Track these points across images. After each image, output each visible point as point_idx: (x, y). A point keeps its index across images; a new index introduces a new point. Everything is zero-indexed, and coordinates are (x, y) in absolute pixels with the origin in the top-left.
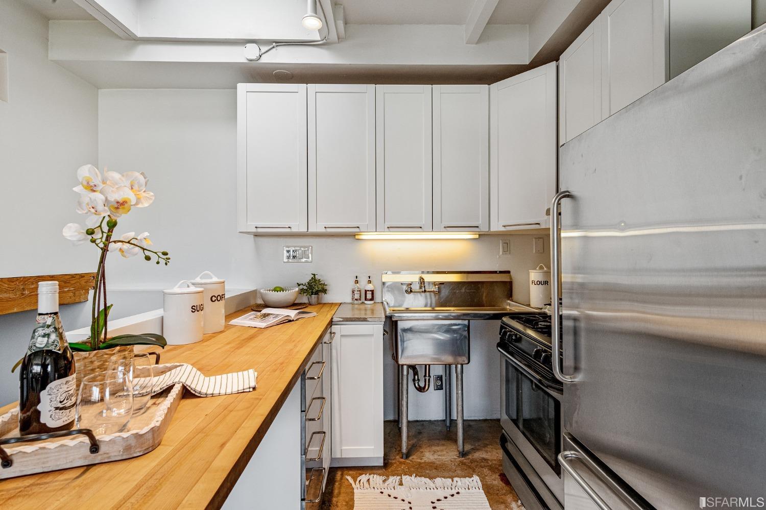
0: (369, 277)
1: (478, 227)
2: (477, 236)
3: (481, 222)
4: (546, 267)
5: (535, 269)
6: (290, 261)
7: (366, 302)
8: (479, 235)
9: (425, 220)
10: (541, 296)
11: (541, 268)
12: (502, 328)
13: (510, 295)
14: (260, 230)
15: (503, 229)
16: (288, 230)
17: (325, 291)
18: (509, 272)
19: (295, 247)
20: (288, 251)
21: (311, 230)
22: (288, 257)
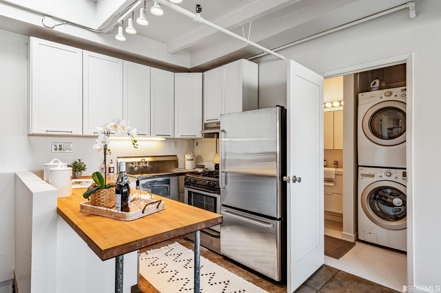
0: (112, 160)
1: (170, 136)
2: (165, 139)
3: (171, 133)
4: (193, 153)
5: (187, 154)
6: (57, 152)
7: (110, 174)
8: (166, 139)
9: (147, 132)
10: (190, 166)
11: (190, 154)
12: (185, 179)
13: (177, 166)
14: (48, 133)
15: (181, 137)
16: (70, 133)
17: (84, 169)
18: (176, 156)
19: (61, 143)
20: (56, 146)
21: (85, 134)
22: (56, 149)
